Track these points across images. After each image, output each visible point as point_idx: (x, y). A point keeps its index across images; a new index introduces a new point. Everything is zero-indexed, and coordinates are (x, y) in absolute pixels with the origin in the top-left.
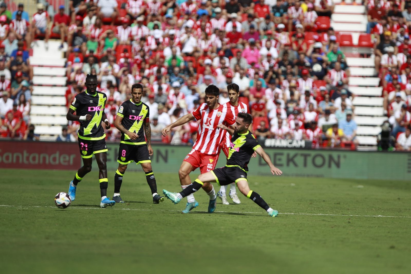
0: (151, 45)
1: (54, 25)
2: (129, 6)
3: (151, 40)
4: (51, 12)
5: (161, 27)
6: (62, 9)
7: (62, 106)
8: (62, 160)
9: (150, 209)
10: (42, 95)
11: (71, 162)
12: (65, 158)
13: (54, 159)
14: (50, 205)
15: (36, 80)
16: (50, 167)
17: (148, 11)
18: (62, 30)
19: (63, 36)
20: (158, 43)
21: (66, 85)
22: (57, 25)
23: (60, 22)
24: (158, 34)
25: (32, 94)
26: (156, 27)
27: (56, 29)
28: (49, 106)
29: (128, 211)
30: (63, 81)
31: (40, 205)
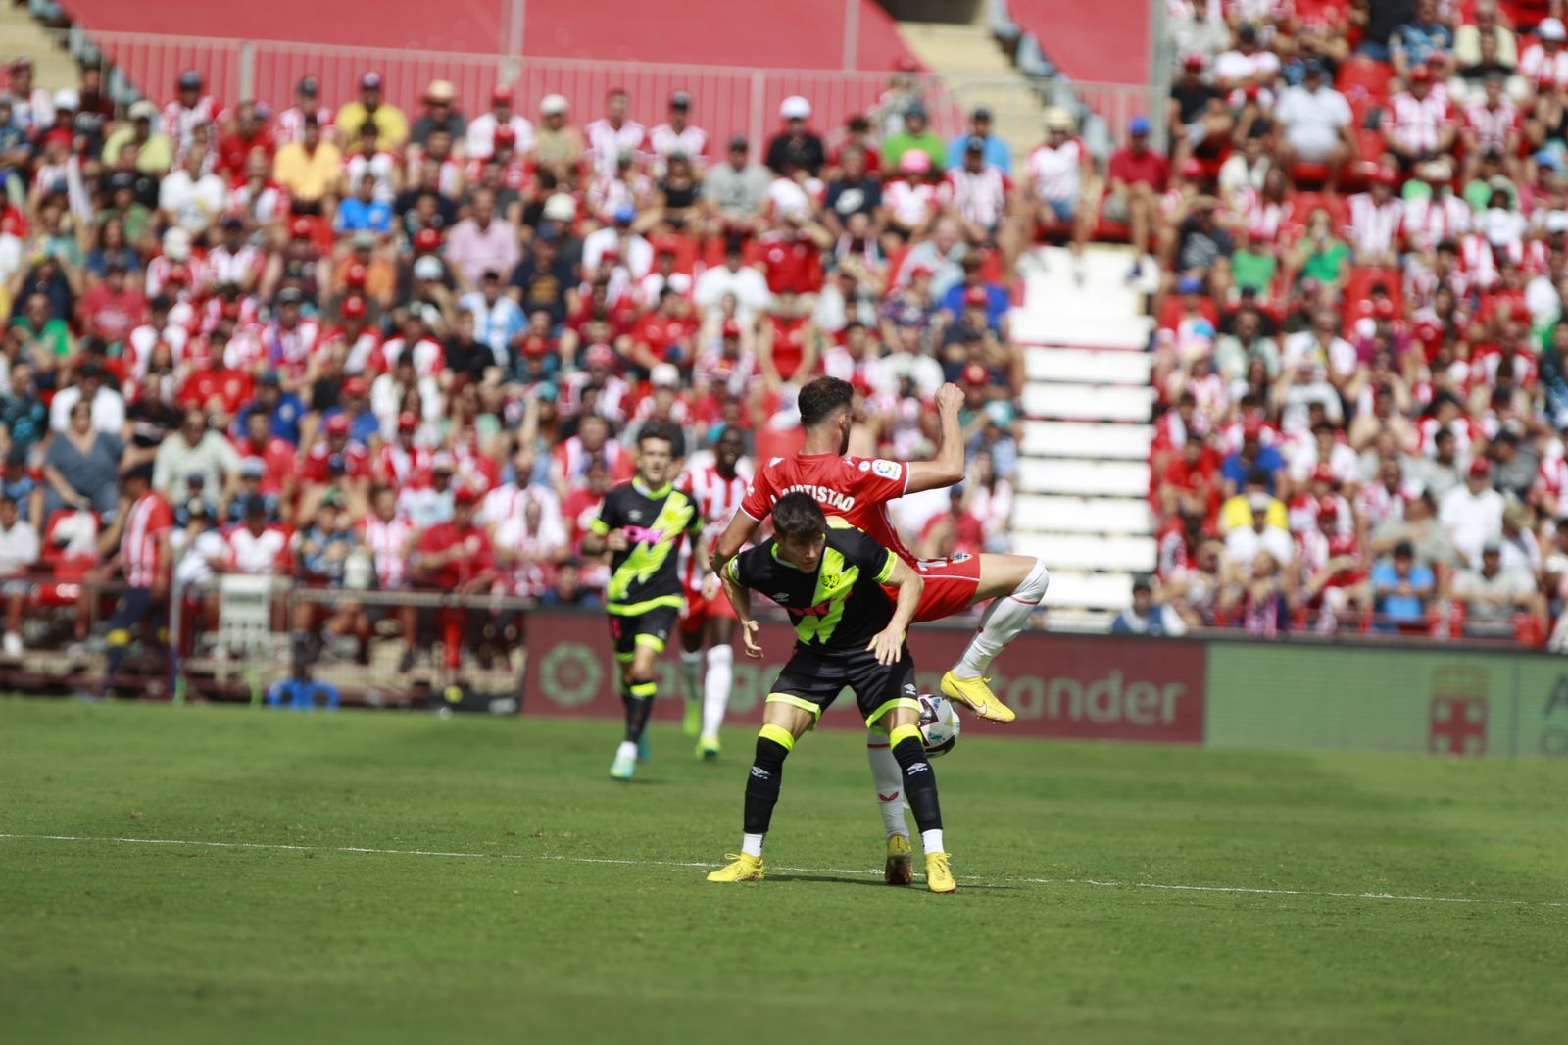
0: (1475, 267)
1: (1108, 192)
2: (1395, 118)
3: (1478, 248)
4: (1098, 140)
5: (1517, 202)
6: (1139, 135)
7: (1137, 498)
8: (1131, 703)
9: (1468, 895)
10: (1060, 457)
11: (1169, 713)
12: (1142, 696)
13: (1103, 701)
14: (1085, 875)
15: (1034, 399)
16: (1087, 729)
17: (1469, 138)
18: (1139, 209)
19: (1140, 230)
20: (1499, 256)
21: (1152, 421)
22: (1120, 188)
23: (1129, 180)
24: (1506, 227)
25: (1020, 454)
26: (1499, 200)
27: (1117, 204)
28: (1085, 497)
29: (1385, 903)
30: (1140, 403)
31: (1048, 874)
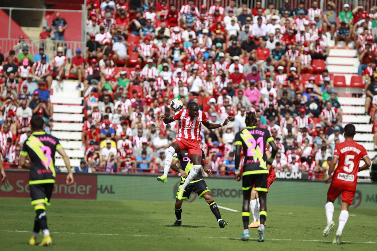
0: (160, 86)
1: (72, 67)
2: (141, 49)
3: (161, 81)
4: (70, 55)
5: (170, 69)
6: (79, 52)
7: (80, 140)
8: (79, 190)
9: (159, 235)
10: (61, 131)
11: (88, 192)
12: (81, 188)
13: (72, 189)
14: (67, 231)
15: (55, 117)
16: (69, 196)
17: (158, 53)
18: (80, 71)
19: (80, 76)
20: (166, 83)
21: (83, 122)
22: (75, 67)
23: (77, 64)
24: (167, 76)
25: (51, 130)
26: (165, 69)
27: (74, 70)
28: (67, 140)
29: (139, 237)
30: (80, 118)
31: (58, 231)
